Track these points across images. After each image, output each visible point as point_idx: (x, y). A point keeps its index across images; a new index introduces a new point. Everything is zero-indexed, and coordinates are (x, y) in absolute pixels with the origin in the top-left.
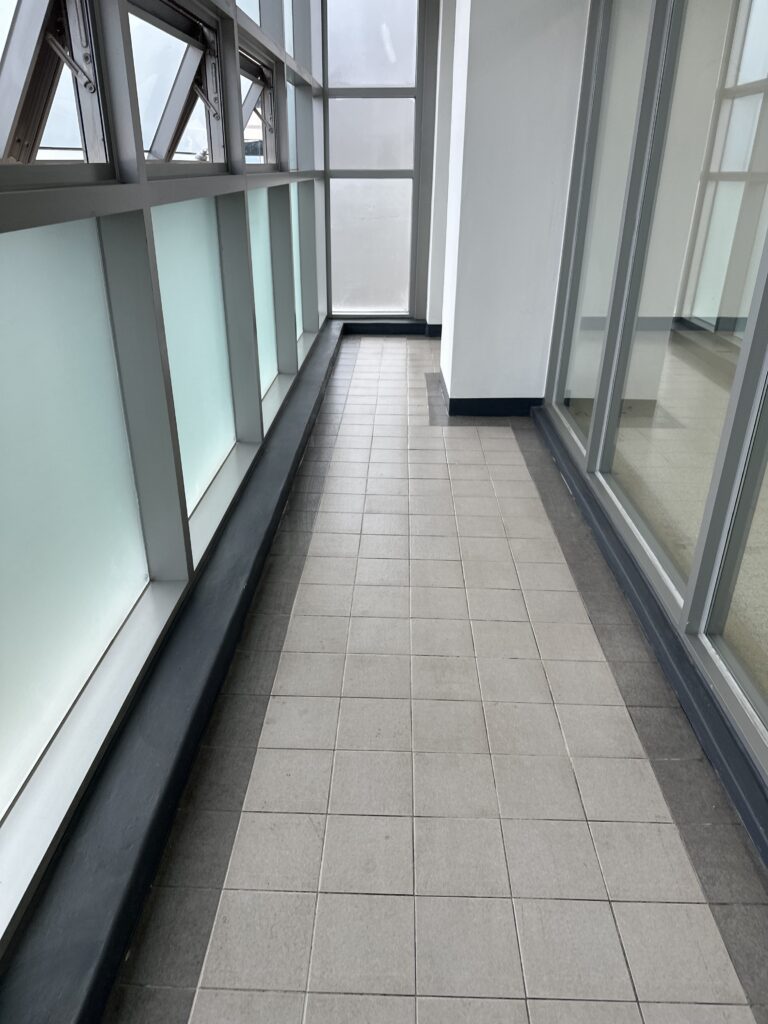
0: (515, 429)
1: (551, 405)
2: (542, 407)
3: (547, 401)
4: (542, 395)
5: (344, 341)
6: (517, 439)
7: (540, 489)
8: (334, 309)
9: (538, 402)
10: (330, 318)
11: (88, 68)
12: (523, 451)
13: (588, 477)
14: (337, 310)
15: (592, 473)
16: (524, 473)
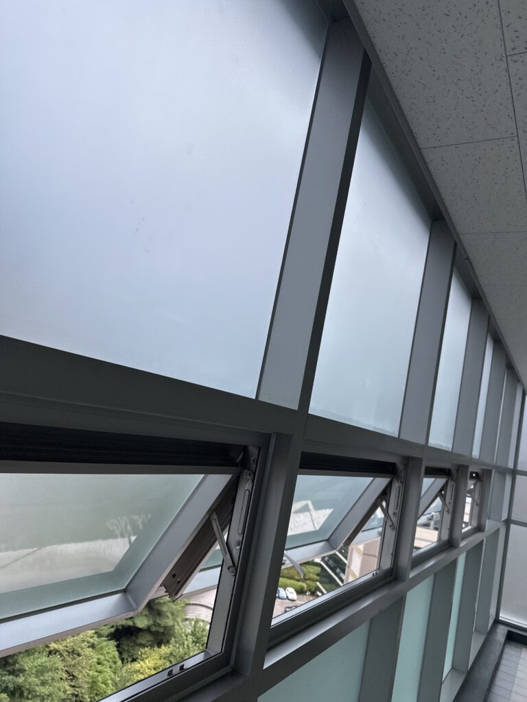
5: (507, 646)
8: (501, 615)
10: (497, 622)
11: (395, 519)
14: (503, 616)
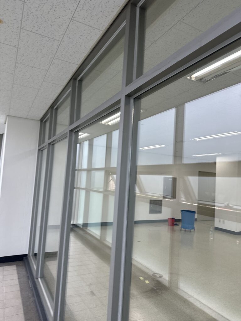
0: (17, 266)
1: (30, 256)
2: (27, 257)
3: (28, 255)
4: (27, 253)
6: (17, 269)
7: (20, 287)
9: (26, 255)
12: (18, 274)
13: (36, 280)
15: (37, 278)
16: (16, 282)
